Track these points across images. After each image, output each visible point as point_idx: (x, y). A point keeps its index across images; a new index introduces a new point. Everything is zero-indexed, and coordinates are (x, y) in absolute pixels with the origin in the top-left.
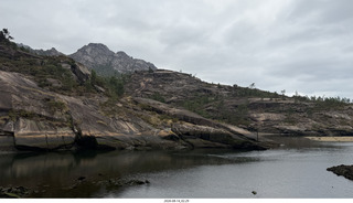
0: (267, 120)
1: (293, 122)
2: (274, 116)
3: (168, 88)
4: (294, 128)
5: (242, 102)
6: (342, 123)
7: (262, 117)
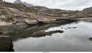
0: (65, 16)
1: (71, 16)
2: (66, 15)
3: (41, 10)
4: (71, 17)
5: (59, 12)
6: (80, 15)
7: (64, 15)
